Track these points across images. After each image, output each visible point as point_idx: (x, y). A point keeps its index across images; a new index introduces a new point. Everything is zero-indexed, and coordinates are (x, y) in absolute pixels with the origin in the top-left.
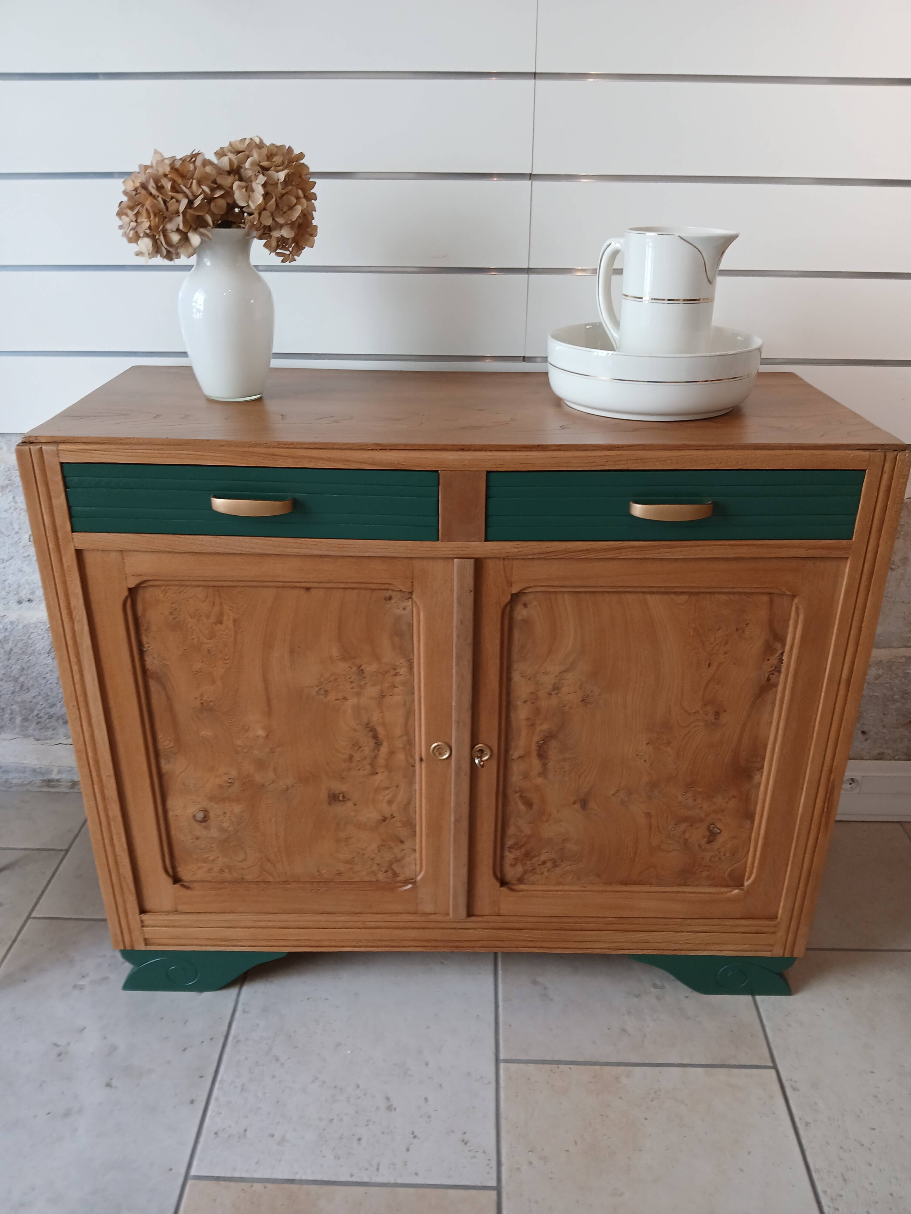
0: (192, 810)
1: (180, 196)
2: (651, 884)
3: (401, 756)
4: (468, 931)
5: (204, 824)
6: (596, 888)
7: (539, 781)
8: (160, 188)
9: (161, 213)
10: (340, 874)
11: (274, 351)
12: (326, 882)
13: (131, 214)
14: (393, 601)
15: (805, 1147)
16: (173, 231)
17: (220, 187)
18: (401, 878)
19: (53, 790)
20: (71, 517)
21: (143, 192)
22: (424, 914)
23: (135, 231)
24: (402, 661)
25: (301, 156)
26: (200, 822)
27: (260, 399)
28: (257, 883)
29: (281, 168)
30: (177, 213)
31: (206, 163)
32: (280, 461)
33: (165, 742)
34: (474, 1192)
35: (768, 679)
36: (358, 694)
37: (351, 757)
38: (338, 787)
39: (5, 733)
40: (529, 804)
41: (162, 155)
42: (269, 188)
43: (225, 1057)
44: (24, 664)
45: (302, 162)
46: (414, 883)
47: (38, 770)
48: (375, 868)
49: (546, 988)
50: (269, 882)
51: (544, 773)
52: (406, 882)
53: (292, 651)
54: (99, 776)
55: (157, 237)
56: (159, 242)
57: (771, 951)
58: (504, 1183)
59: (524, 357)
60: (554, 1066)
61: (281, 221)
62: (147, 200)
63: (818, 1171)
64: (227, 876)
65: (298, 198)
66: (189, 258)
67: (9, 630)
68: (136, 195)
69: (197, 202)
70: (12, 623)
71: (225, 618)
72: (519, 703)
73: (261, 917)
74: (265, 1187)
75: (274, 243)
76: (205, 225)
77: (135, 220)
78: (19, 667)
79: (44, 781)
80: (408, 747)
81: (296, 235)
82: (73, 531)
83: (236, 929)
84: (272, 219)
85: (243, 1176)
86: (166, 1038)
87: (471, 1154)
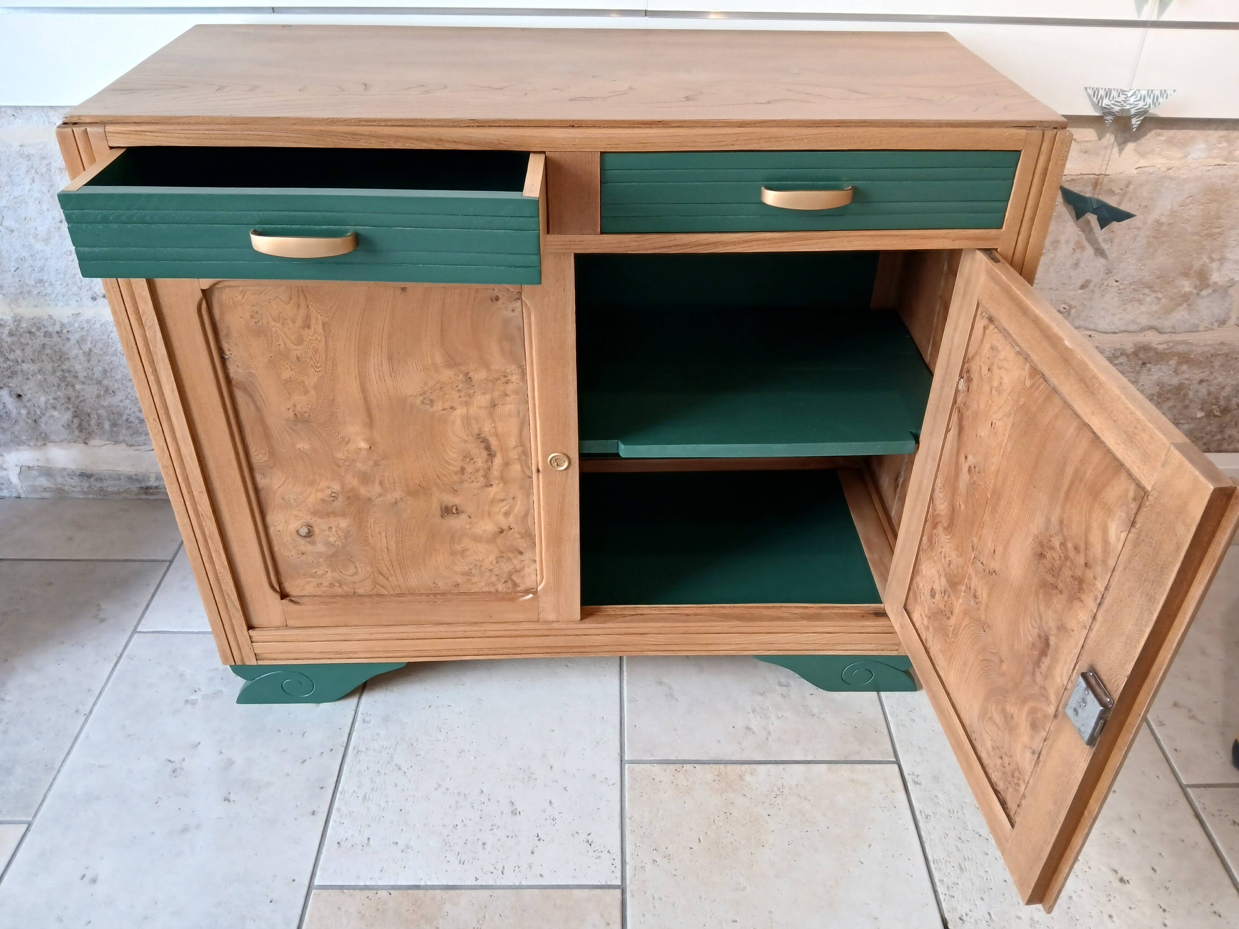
0: (294, 525)
3: (516, 468)
4: (592, 637)
5: (308, 539)
10: (457, 585)
12: (443, 594)
14: (501, 301)
15: (924, 839)
18: (522, 588)
19: (152, 497)
22: (547, 622)
24: (513, 367)
26: (305, 537)
28: (370, 596)
32: (362, 141)
33: (258, 456)
34: (598, 891)
36: (467, 404)
37: (463, 470)
38: (450, 500)
39: (94, 439)
43: (346, 768)
44: (106, 366)
46: (535, 593)
47: (134, 477)
48: (494, 579)
49: (671, 688)
50: (383, 595)
52: (527, 592)
53: (390, 358)
54: (190, 492)
57: (897, 650)
58: (628, 882)
59: (646, 11)
60: (678, 766)
64: (338, 590)
67: (85, 329)
70: (88, 321)
71: (313, 321)
73: (376, 630)
74: (390, 894)
78: (100, 369)
79: (142, 488)
80: (523, 458)
83: (351, 642)
85: (367, 884)
86: (284, 751)
87: (596, 854)
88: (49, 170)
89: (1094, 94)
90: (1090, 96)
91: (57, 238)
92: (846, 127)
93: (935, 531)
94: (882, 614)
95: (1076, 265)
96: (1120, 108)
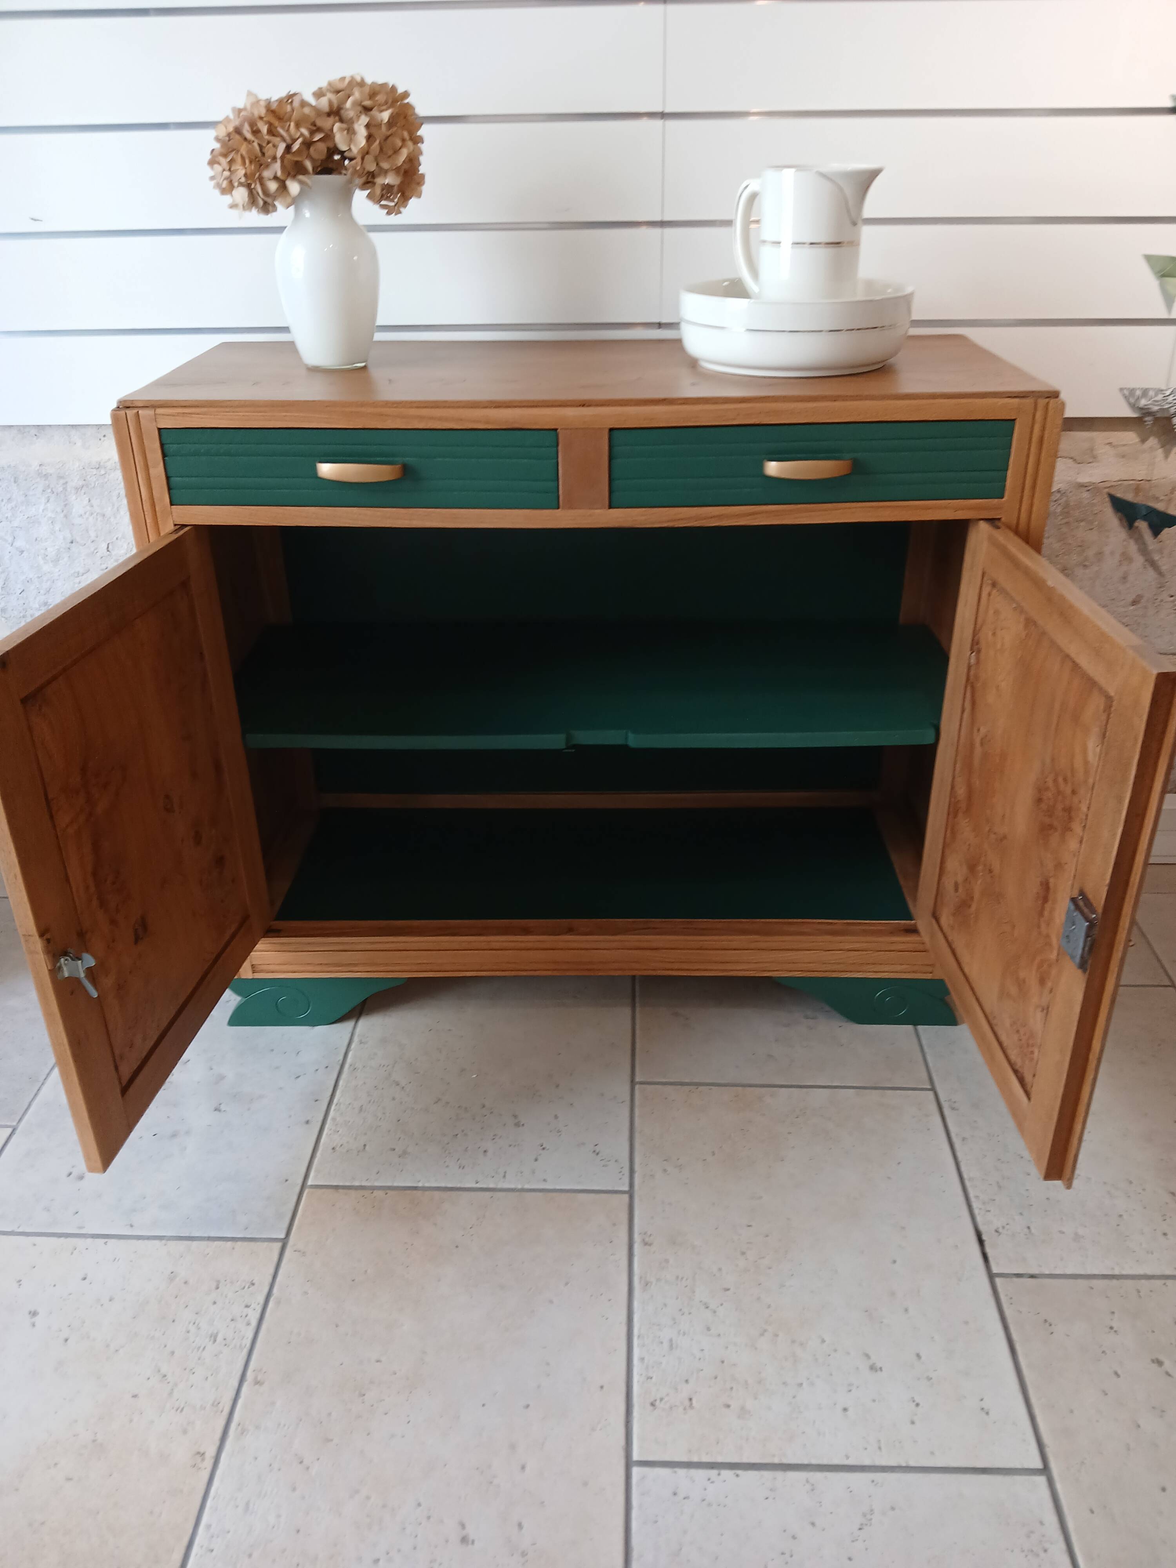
1: (276, 140)
8: (256, 132)
9: (257, 159)
11: (376, 325)
13: (224, 161)
15: (960, 1159)
16: (270, 180)
17: (319, 130)
20: (169, 489)
21: (237, 137)
23: (229, 180)
25: (406, 95)
27: (365, 367)
29: (384, 107)
30: (274, 158)
31: (304, 104)
34: (605, 1196)
41: (256, 96)
42: (374, 131)
45: (406, 101)
49: (687, 1019)
55: (253, 186)
56: (255, 192)
57: (931, 972)
58: (636, 1187)
59: (659, 323)
60: (692, 1087)
61: (385, 165)
62: (243, 144)
63: (970, 1179)
65: (403, 140)
66: (288, 208)
68: (229, 140)
69: (296, 146)
73: (378, 938)
74: (386, 1194)
75: (378, 191)
76: (304, 171)
77: (228, 168)
81: (402, 183)
82: (172, 504)
83: (351, 953)
84: (375, 164)
85: (363, 1184)
86: (277, 1068)
87: (603, 1163)
88: (65, 489)
89: (1129, 395)
90: (1125, 397)
91: (66, 559)
92: (843, 400)
93: (956, 820)
94: (913, 931)
95: (1124, 578)
96: (1159, 407)
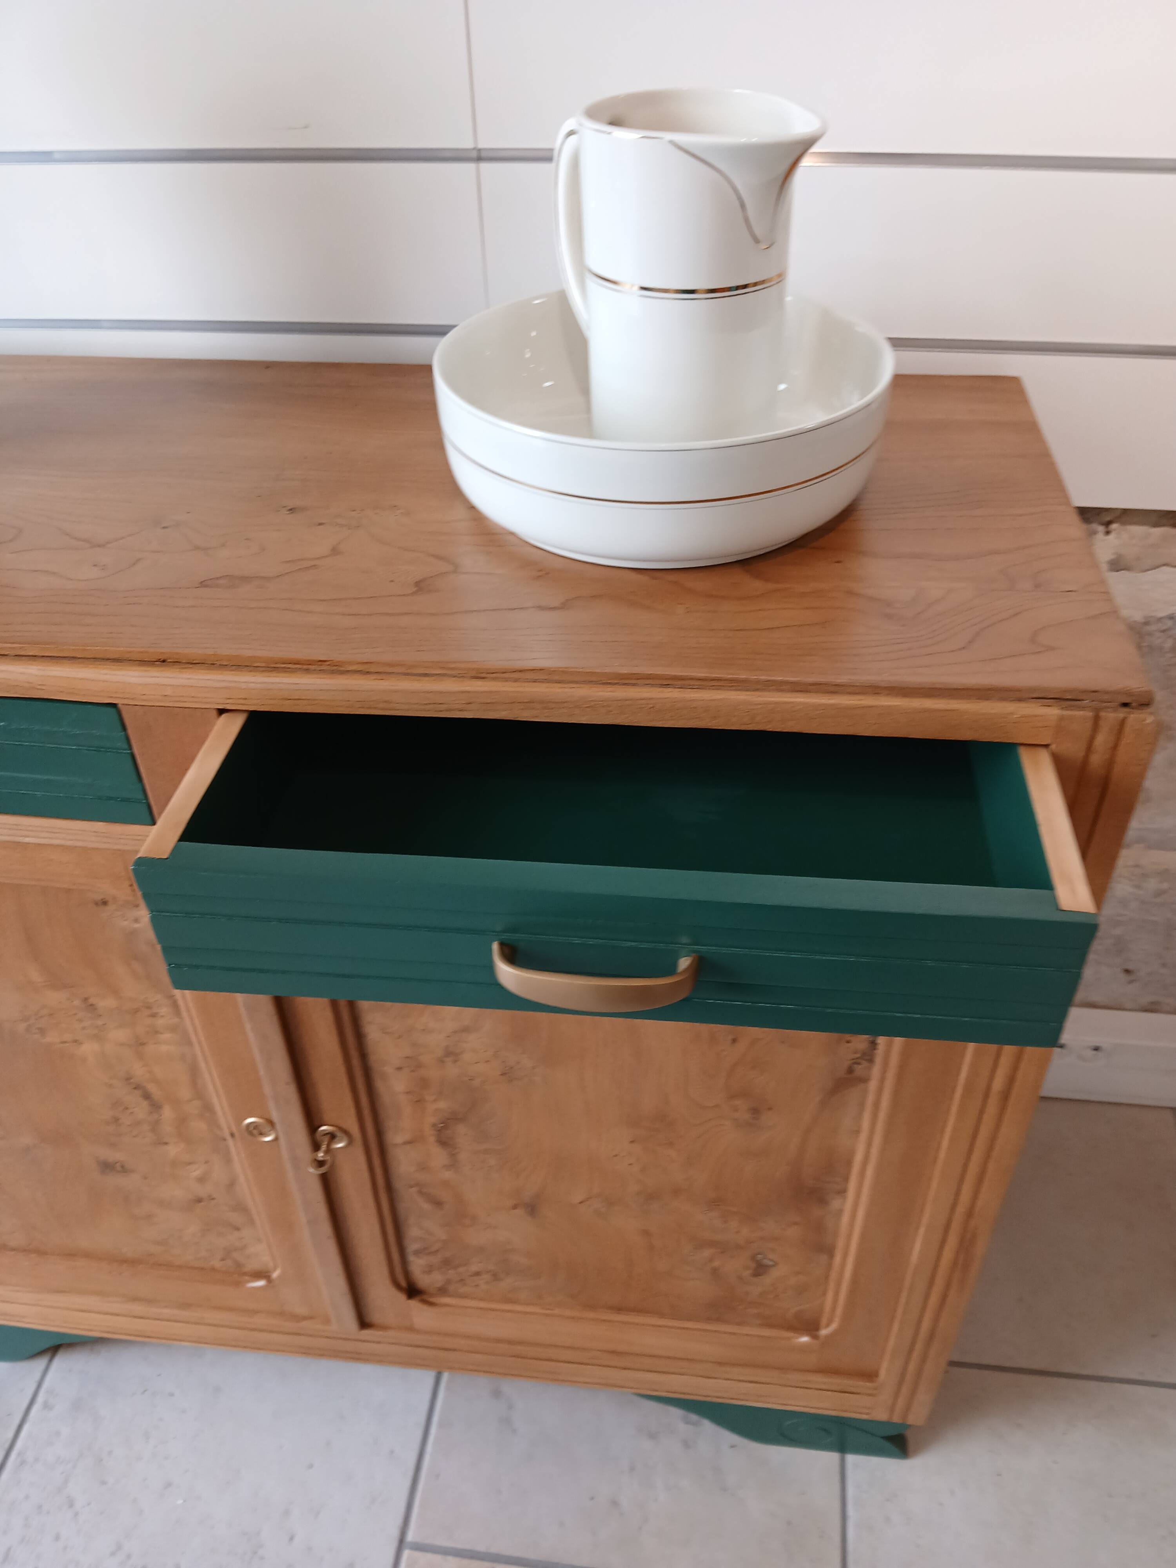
2: (662, 1315)
3: (199, 1126)
6: (568, 1313)
7: (447, 1175)
10: (151, 1254)
12: (132, 1262)
14: (111, 907)
18: (247, 1271)
24: (158, 996)
28: (25, 1251)
35: (850, 1071)
36: (98, 1038)
37: (116, 1120)
38: (109, 1154)
40: (438, 1203)
48: (205, 1252)
49: (510, 1407)
50: (45, 1253)
51: (453, 1164)
57: (867, 1414)
72: (389, 1069)
73: (43, 1295)
80: (206, 1114)
83: (11, 1304)
